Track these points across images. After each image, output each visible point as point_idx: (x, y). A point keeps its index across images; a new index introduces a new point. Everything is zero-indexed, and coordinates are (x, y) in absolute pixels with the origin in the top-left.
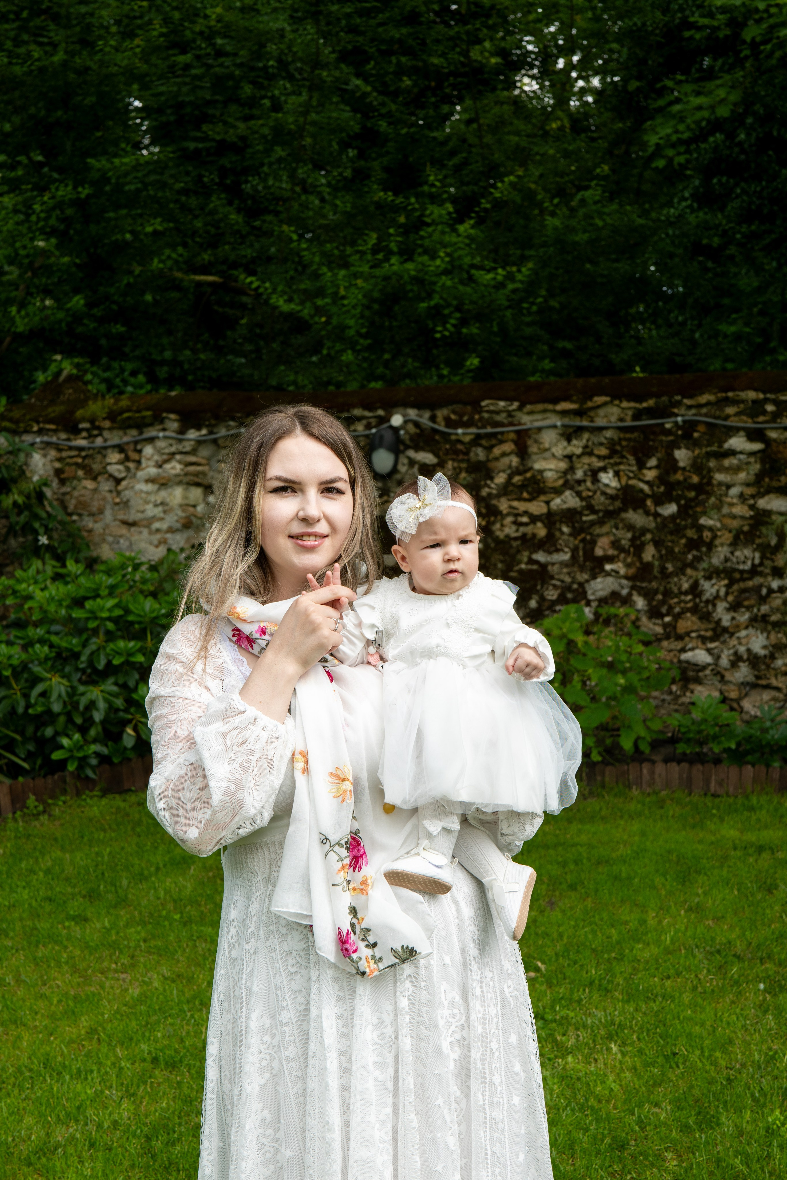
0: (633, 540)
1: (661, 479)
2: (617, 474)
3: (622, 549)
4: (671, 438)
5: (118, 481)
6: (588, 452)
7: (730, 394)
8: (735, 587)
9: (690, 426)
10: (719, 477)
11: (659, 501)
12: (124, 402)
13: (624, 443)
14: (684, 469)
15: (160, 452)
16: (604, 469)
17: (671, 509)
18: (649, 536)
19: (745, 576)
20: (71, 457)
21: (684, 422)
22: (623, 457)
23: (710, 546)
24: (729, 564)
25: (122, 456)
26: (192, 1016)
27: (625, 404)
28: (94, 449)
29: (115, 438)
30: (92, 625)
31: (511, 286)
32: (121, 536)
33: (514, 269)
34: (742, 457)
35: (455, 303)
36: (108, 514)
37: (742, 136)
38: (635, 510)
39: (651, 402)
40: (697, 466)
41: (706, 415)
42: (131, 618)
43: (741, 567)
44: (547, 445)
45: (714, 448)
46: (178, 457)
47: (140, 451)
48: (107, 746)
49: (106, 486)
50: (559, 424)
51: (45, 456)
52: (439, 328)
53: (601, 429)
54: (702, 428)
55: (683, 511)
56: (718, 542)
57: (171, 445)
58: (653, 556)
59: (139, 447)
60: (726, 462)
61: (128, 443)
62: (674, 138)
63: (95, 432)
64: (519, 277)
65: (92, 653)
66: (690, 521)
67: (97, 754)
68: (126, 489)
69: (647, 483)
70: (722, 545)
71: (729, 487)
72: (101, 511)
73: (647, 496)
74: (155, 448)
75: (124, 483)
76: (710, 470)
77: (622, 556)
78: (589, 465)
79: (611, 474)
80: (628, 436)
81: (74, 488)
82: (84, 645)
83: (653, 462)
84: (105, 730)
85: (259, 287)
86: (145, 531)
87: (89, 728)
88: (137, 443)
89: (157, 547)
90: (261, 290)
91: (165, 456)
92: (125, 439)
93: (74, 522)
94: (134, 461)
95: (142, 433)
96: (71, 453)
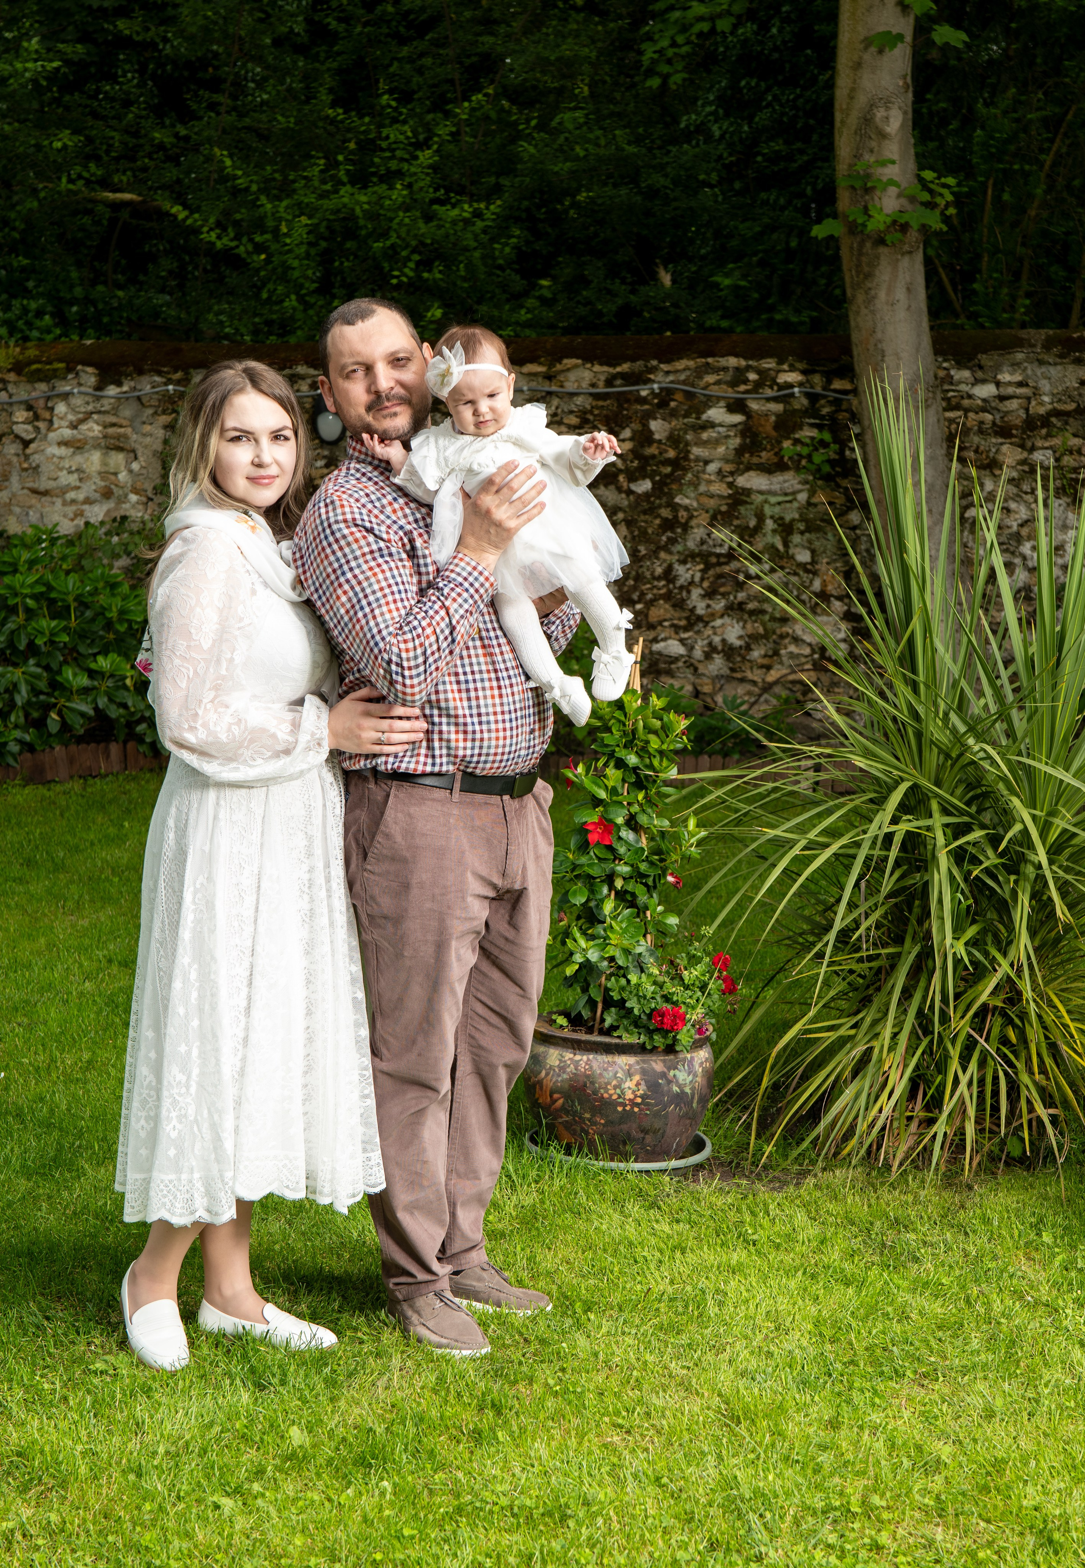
1: (635, 453)
5: (26, 443)
7: (710, 360)
8: (711, 572)
9: (665, 397)
10: (696, 451)
11: (634, 477)
12: (32, 353)
13: (596, 412)
14: (659, 442)
15: (74, 410)
17: (644, 486)
18: (620, 516)
19: (722, 560)
21: (661, 389)
23: (686, 527)
24: (705, 547)
25: (30, 414)
27: (597, 368)
29: (22, 392)
30: (11, 602)
31: (480, 224)
32: (30, 507)
33: (482, 206)
34: (721, 429)
35: (414, 243)
36: (15, 482)
37: (774, 31)
38: (606, 486)
39: (625, 367)
40: (674, 440)
41: (684, 382)
42: (53, 595)
43: (718, 550)
45: (691, 420)
46: (95, 416)
47: (52, 409)
48: (29, 732)
49: (11, 449)
50: (525, 388)
52: (396, 273)
53: (572, 395)
54: (679, 396)
55: (659, 488)
56: (693, 523)
57: (88, 403)
59: (50, 404)
60: (705, 436)
61: (37, 399)
62: (670, 52)
64: (488, 215)
65: (12, 632)
66: (664, 500)
68: (35, 452)
70: (698, 526)
71: (706, 462)
72: (6, 477)
73: (620, 471)
74: (68, 405)
75: (33, 446)
76: (687, 444)
80: (601, 403)
83: (627, 433)
84: (27, 715)
85: (187, 218)
86: (59, 502)
87: (9, 713)
88: (48, 398)
89: (72, 520)
90: (189, 222)
91: (81, 416)
92: (34, 395)
94: (45, 420)
95: (54, 388)
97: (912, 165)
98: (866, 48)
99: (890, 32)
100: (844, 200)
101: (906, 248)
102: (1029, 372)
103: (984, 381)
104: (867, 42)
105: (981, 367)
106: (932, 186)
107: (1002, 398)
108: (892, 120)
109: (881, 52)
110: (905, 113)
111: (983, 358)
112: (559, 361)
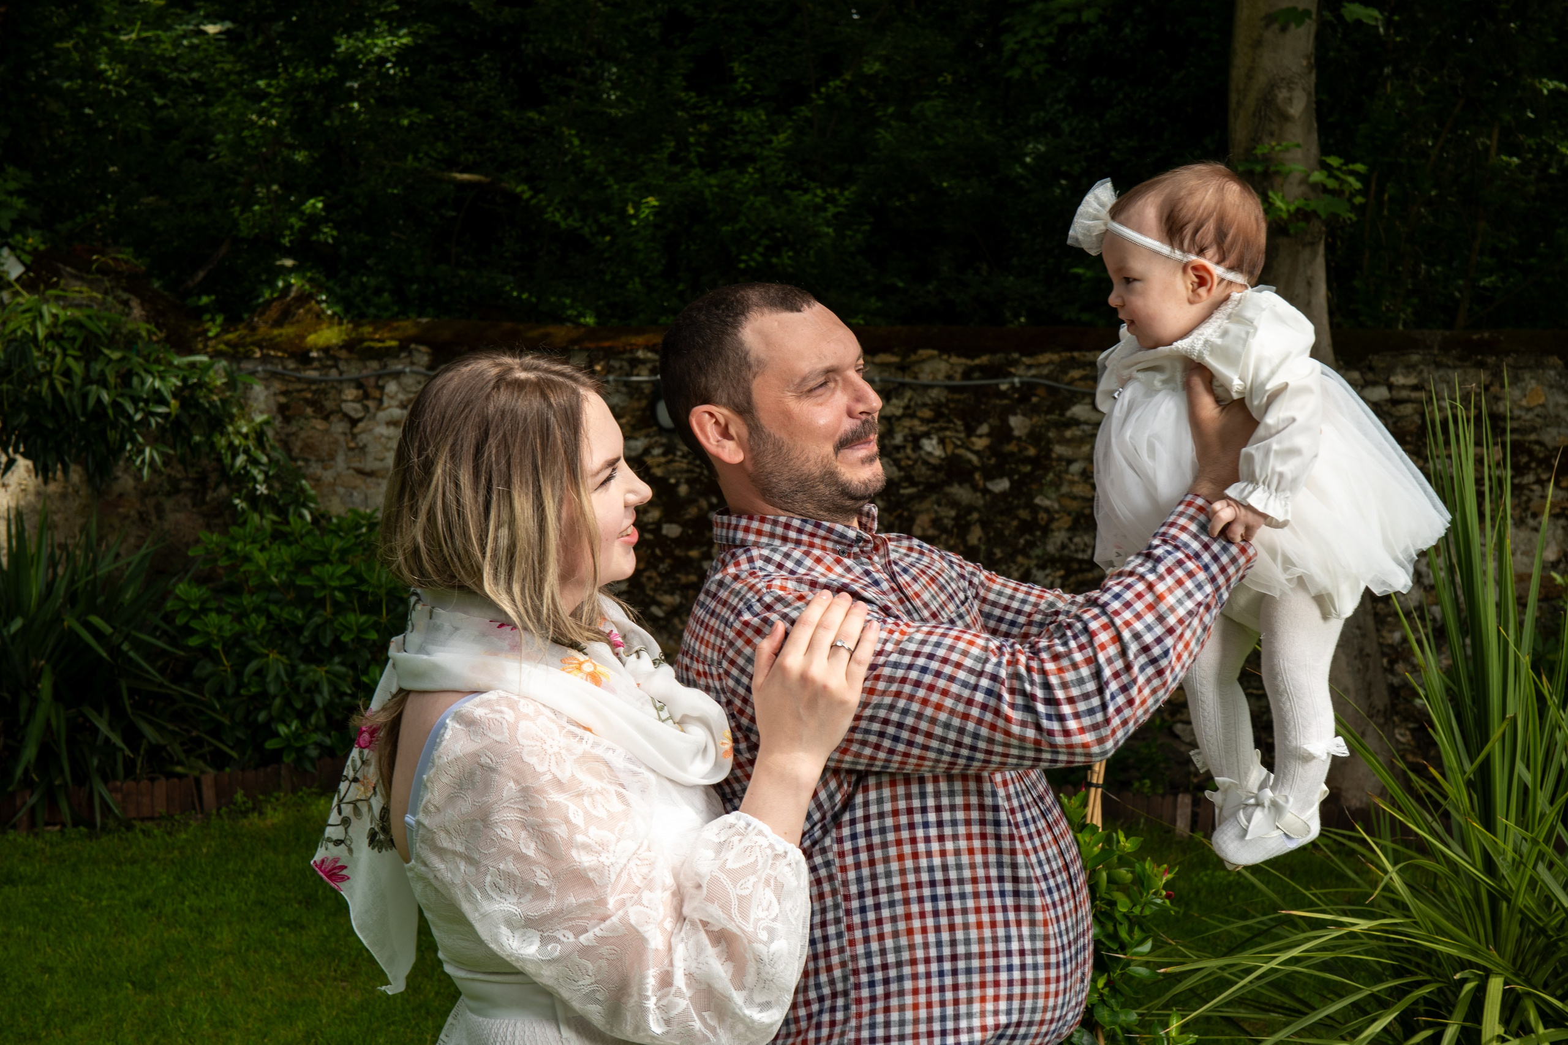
0: (956, 519)
1: (992, 449)
2: (942, 441)
3: (944, 530)
4: (1006, 402)
5: (354, 422)
6: (909, 412)
7: (1076, 354)
8: (1072, 579)
9: (1027, 390)
10: (1059, 450)
11: (990, 474)
12: (366, 330)
13: (952, 405)
14: (1019, 439)
15: (404, 390)
16: (927, 435)
17: (1002, 485)
18: (975, 516)
19: (1085, 566)
20: (300, 391)
21: (1022, 383)
22: (950, 421)
23: (1046, 530)
24: (1066, 552)
25: (360, 392)
26: (417, 1025)
27: (954, 360)
28: (326, 382)
29: (353, 370)
30: (318, 595)
31: (832, 210)
32: (355, 488)
33: (836, 191)
34: (1086, 427)
35: (764, 227)
36: (340, 461)
38: (960, 484)
39: (984, 359)
40: (1035, 437)
41: (1047, 377)
42: (364, 588)
43: (1080, 556)
45: (1054, 417)
47: (382, 388)
48: (329, 736)
49: (339, 427)
50: (877, 379)
51: (267, 388)
52: (744, 257)
53: (927, 387)
54: (1041, 392)
55: (1017, 487)
56: (1054, 525)
58: (980, 539)
59: (381, 383)
60: (1068, 434)
61: (367, 377)
62: (1033, 42)
63: (329, 363)
64: (842, 200)
65: (318, 627)
66: (1023, 501)
67: (319, 745)
68: (363, 432)
69: (976, 453)
70: (1059, 529)
71: (1070, 462)
72: (332, 457)
73: (976, 468)
74: (400, 384)
75: (361, 425)
76: (1049, 442)
77: (944, 537)
78: (910, 429)
79: (934, 442)
80: (957, 396)
81: (302, 428)
82: (308, 617)
83: (984, 429)
84: (329, 717)
85: (532, 197)
87: (310, 714)
88: (379, 377)
90: (534, 201)
92: (365, 372)
93: (299, 468)
94: (374, 399)
95: (385, 366)
96: (299, 386)
97: (1314, 150)
98: (1267, 26)
99: (1295, 9)
101: (1308, 238)
102: (1425, 374)
103: (1375, 384)
104: (1270, 19)
105: (1371, 369)
106: (1338, 174)
107: (1395, 402)
108: (1295, 102)
109: (1284, 29)
110: (1309, 94)
111: (1376, 360)
112: (914, 351)
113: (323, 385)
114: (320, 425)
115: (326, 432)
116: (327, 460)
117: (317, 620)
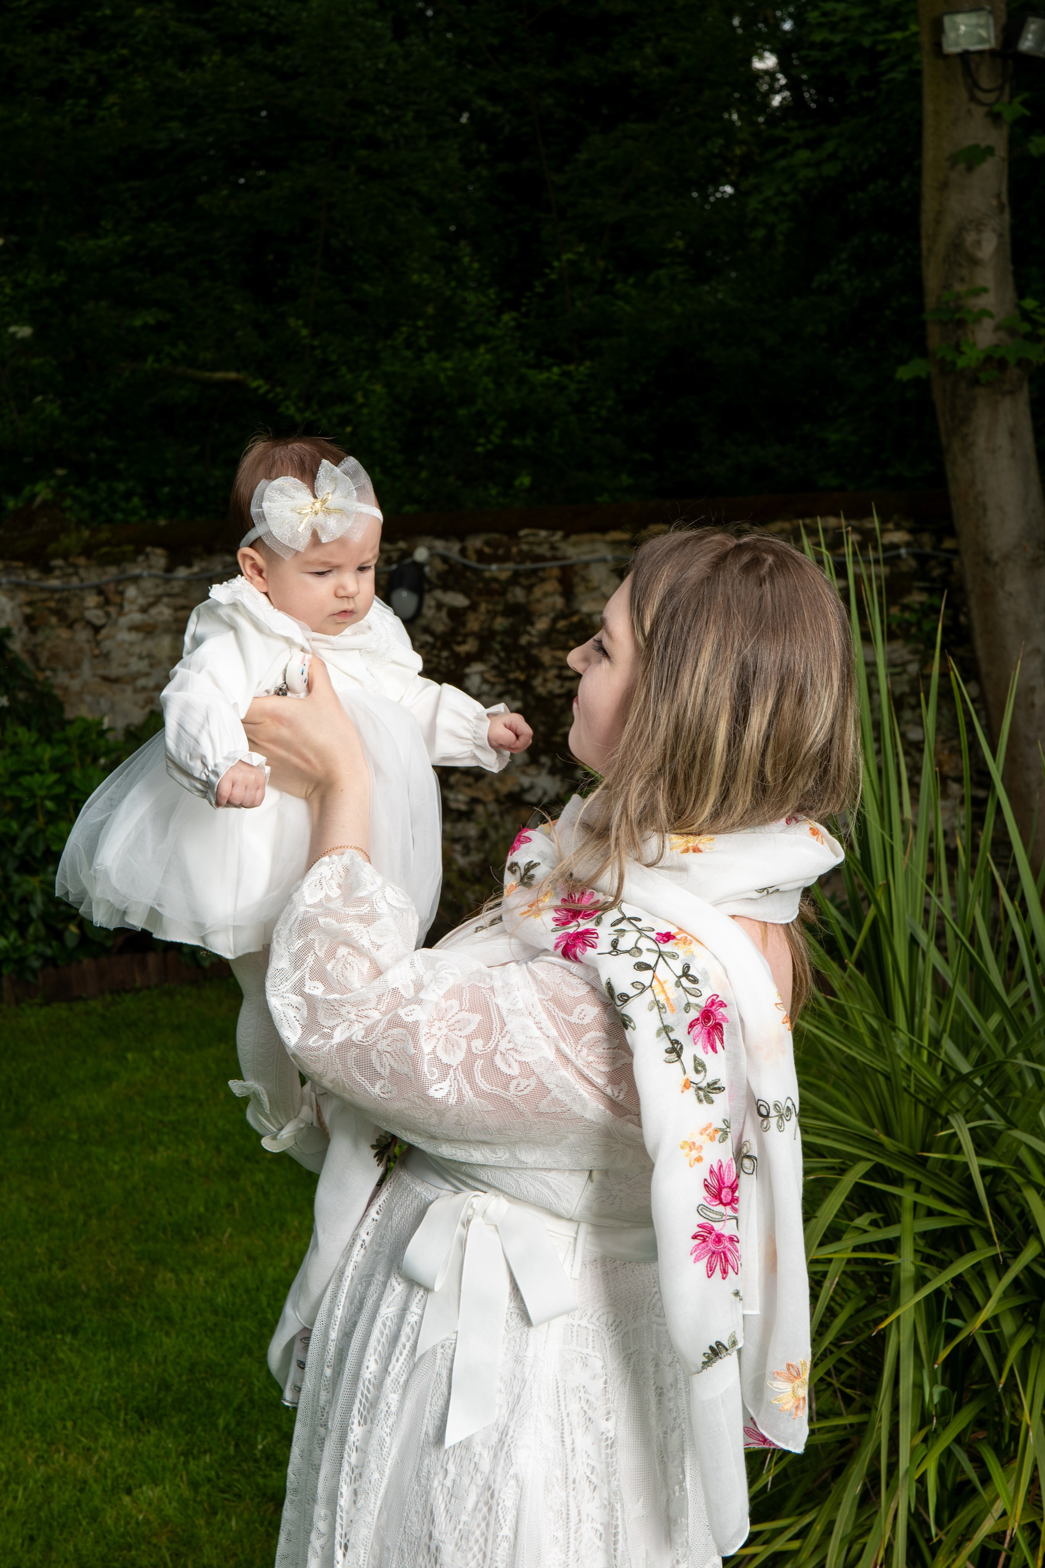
5: (97, 629)
7: (808, 521)
12: (104, 535)
15: (143, 593)
20: (44, 601)
25: (101, 599)
28: (69, 590)
29: (93, 576)
32: (101, 695)
33: (573, 367)
35: (501, 409)
36: (86, 670)
44: (595, 583)
46: (165, 600)
47: (122, 593)
49: (83, 635)
50: (609, 557)
51: (12, 599)
52: (482, 441)
57: (157, 586)
59: (121, 588)
61: (107, 583)
63: (70, 570)
64: (579, 377)
68: (107, 638)
72: (78, 665)
74: (139, 588)
75: (104, 632)
81: (48, 638)
85: (267, 392)
86: (129, 689)
87: (28, 925)
88: (119, 582)
89: (143, 708)
90: (271, 396)
91: (151, 600)
92: (105, 578)
93: (47, 678)
94: (115, 604)
95: (124, 571)
96: (43, 596)
97: (1010, 294)
98: (953, 166)
99: (977, 146)
100: (934, 338)
101: (1010, 387)
104: (953, 160)
106: (1035, 316)
108: (986, 244)
109: (970, 169)
110: (1000, 236)
112: (645, 526)
113: (65, 594)
114: (64, 633)
115: (71, 640)
116: (73, 669)
117: (30, 830)
